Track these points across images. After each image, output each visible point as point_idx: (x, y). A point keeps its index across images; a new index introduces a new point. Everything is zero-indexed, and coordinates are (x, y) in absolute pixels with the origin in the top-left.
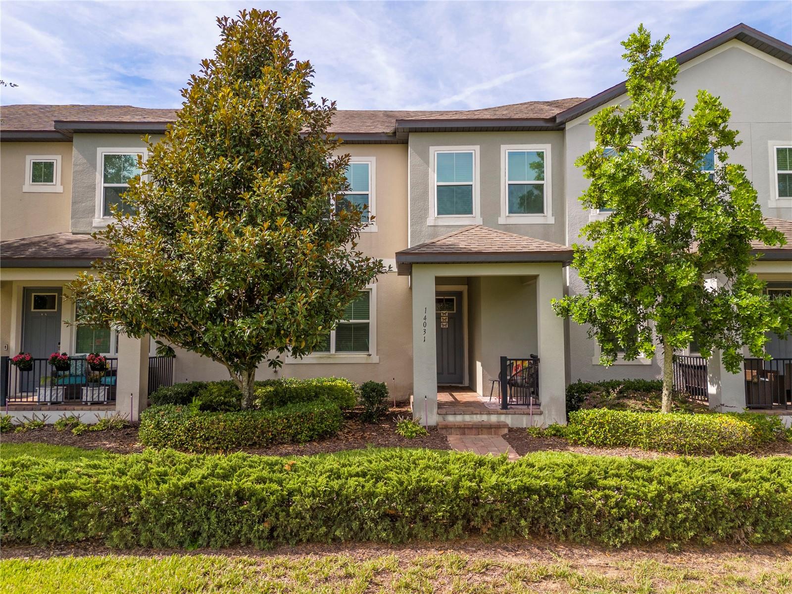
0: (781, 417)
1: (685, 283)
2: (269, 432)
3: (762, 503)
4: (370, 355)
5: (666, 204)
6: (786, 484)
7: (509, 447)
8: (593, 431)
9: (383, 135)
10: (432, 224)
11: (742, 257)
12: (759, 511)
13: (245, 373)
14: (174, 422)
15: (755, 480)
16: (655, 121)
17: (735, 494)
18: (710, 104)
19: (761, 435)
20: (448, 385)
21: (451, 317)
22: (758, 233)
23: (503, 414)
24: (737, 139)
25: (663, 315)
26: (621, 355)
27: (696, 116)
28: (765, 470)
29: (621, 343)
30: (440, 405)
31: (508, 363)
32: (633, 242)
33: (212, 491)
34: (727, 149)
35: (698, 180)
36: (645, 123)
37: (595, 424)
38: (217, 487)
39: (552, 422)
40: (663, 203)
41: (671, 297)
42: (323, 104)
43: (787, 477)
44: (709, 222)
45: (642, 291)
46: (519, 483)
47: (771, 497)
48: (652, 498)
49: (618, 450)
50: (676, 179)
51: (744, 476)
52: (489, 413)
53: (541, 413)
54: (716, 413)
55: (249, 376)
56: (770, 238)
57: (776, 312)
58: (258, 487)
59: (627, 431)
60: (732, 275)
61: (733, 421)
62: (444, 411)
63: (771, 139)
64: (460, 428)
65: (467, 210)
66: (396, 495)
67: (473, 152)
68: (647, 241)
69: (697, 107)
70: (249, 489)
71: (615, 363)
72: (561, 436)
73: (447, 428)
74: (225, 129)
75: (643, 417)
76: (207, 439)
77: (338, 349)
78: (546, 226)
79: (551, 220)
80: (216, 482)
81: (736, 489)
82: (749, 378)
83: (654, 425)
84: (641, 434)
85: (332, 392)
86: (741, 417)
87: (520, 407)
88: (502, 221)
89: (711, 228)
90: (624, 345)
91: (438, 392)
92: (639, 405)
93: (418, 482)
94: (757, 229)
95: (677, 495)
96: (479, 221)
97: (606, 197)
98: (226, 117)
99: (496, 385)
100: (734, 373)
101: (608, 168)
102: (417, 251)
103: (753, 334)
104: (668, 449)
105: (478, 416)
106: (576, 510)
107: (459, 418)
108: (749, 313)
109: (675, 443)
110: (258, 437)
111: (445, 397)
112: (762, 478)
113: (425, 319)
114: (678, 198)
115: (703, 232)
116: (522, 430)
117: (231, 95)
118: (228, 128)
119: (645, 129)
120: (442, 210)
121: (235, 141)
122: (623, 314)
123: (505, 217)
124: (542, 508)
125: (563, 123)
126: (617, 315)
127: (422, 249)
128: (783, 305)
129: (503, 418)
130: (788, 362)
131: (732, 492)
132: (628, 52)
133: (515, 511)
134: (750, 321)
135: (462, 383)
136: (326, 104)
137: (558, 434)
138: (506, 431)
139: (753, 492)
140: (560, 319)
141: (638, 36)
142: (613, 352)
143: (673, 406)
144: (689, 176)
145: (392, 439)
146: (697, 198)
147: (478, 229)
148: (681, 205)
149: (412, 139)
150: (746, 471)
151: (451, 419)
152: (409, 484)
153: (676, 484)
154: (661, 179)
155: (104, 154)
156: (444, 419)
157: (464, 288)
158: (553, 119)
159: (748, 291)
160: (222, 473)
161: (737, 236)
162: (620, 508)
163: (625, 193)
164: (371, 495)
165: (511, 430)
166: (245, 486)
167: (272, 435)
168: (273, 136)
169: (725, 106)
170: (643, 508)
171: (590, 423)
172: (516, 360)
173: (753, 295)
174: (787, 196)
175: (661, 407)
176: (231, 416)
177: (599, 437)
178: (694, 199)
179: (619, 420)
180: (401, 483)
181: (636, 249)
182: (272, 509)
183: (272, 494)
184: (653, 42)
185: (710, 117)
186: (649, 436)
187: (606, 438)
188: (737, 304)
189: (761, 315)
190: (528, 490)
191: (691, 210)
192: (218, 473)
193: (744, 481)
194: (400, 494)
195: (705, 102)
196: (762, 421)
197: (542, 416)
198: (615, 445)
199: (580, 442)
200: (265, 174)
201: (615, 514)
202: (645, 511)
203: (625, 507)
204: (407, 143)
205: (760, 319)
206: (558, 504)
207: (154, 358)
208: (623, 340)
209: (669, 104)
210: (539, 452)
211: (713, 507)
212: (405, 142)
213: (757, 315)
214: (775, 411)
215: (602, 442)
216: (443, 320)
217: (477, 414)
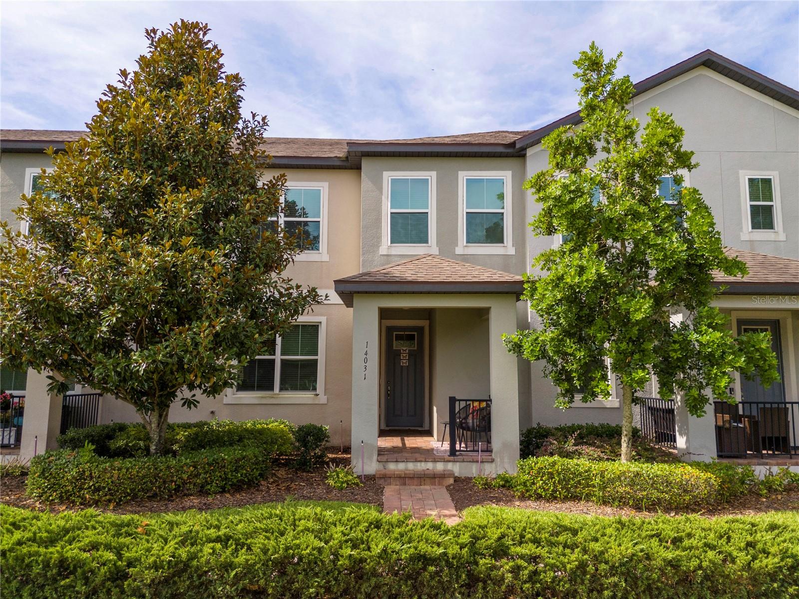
0: (753, 468)
1: (639, 316)
2: (172, 481)
3: (707, 577)
4: (317, 395)
5: (618, 229)
6: (735, 553)
7: (449, 500)
8: (541, 482)
9: (336, 159)
10: (385, 253)
11: (702, 288)
12: (702, 588)
13: (156, 413)
14: (61, 469)
15: (697, 548)
16: (608, 143)
17: (672, 566)
18: (662, 121)
19: (728, 488)
20: (407, 428)
21: (411, 354)
22: (719, 262)
23: (450, 461)
24: (693, 161)
25: (618, 351)
26: (578, 397)
27: (646, 135)
28: (712, 535)
29: (577, 383)
30: (381, 452)
32: (582, 270)
33: (27, 561)
34: (682, 172)
35: (653, 205)
36: (599, 145)
37: (544, 474)
38: (34, 556)
39: (501, 472)
40: (614, 227)
41: (626, 331)
42: (253, 118)
43: (736, 544)
44: (663, 249)
45: (595, 325)
46: (412, 551)
47: (716, 569)
48: (571, 569)
49: (569, 504)
50: (629, 202)
51: (686, 543)
52: (435, 461)
53: (492, 461)
54: (680, 462)
55: (160, 416)
56: (731, 267)
57: (741, 350)
58: (86, 555)
59: (579, 482)
60: (694, 308)
61: (695, 472)
62: (384, 458)
63: (742, 169)
64: (400, 477)
65: (422, 238)
66: (258, 565)
67: (429, 178)
68: (596, 269)
69: (648, 126)
70: (73, 558)
71: (573, 405)
72: (510, 487)
73: (386, 477)
74: (135, 141)
75: (596, 467)
76: (98, 490)
77: (283, 388)
78: (506, 257)
79: (511, 251)
80: (34, 548)
81: (673, 558)
82: (720, 423)
83: (607, 475)
84: (594, 486)
85: (260, 436)
86: (706, 467)
87: (471, 454)
88: (459, 250)
89: (665, 256)
90: (580, 385)
91: (380, 436)
92: (597, 453)
93: (287, 549)
94: (717, 258)
95: (603, 566)
96: (435, 250)
97: (555, 222)
98: (136, 128)
99: (448, 426)
100: (698, 417)
101: (554, 190)
102: (357, 280)
103: (716, 374)
104: (624, 503)
105: (423, 464)
106: (481, 584)
107: (401, 466)
108: (710, 350)
109: (631, 497)
110: (160, 487)
111: (393, 442)
112: (706, 545)
113: (366, 354)
114: (630, 222)
115: (657, 260)
116: (468, 480)
117: (147, 105)
118: (138, 139)
119: (599, 150)
120: (396, 238)
121: (147, 154)
122: (576, 350)
123: (462, 247)
124: (439, 582)
125: (524, 149)
126: (569, 351)
127: (364, 277)
128: (749, 342)
129: (450, 466)
130: (761, 406)
131: (669, 563)
132: (581, 72)
133: (407, 586)
134: (712, 360)
135: (422, 426)
136: (256, 118)
137: (507, 484)
138: (451, 481)
139: (694, 563)
140: (513, 357)
141: (590, 53)
142: (570, 393)
143: (634, 453)
144: (644, 201)
145: (320, 490)
146: (650, 223)
147: (430, 258)
148: (634, 230)
149: (366, 164)
150: (690, 536)
151: (392, 466)
152: (275, 552)
153: (602, 553)
154: (614, 203)
155: (33, 175)
156: (384, 466)
157: (424, 323)
158: (513, 145)
159: (709, 326)
160: (47, 537)
161: (697, 265)
162: (534, 583)
163: (573, 216)
164: (228, 566)
165: (457, 480)
166: (69, 554)
167: (175, 485)
168: (192, 150)
169: (678, 124)
170: (562, 583)
171: (539, 473)
172: (473, 401)
173: (714, 331)
174: (760, 228)
175: (620, 455)
176: (128, 463)
177: (548, 490)
178: (647, 224)
179: (570, 470)
180: (265, 551)
181: (584, 278)
182: (103, 583)
183: (104, 564)
184: (606, 61)
185: (661, 137)
186: (603, 488)
187: (554, 491)
188: (697, 341)
189: (724, 353)
190: (425, 559)
191: (644, 237)
192: (41, 537)
193: (685, 549)
194: (263, 565)
195: (658, 120)
196: (730, 473)
197: (493, 465)
198: (565, 499)
199: (527, 495)
200: (175, 190)
201: (528, 590)
202: (563, 586)
203: (540, 582)
204: (360, 168)
205: (722, 357)
206: (459, 577)
207: (79, 395)
208: (578, 380)
209: (621, 123)
210: (478, 506)
211: (645, 582)
212: (358, 168)
213: (718, 353)
214: (749, 461)
215: (552, 494)
216: (403, 357)
217: (421, 461)
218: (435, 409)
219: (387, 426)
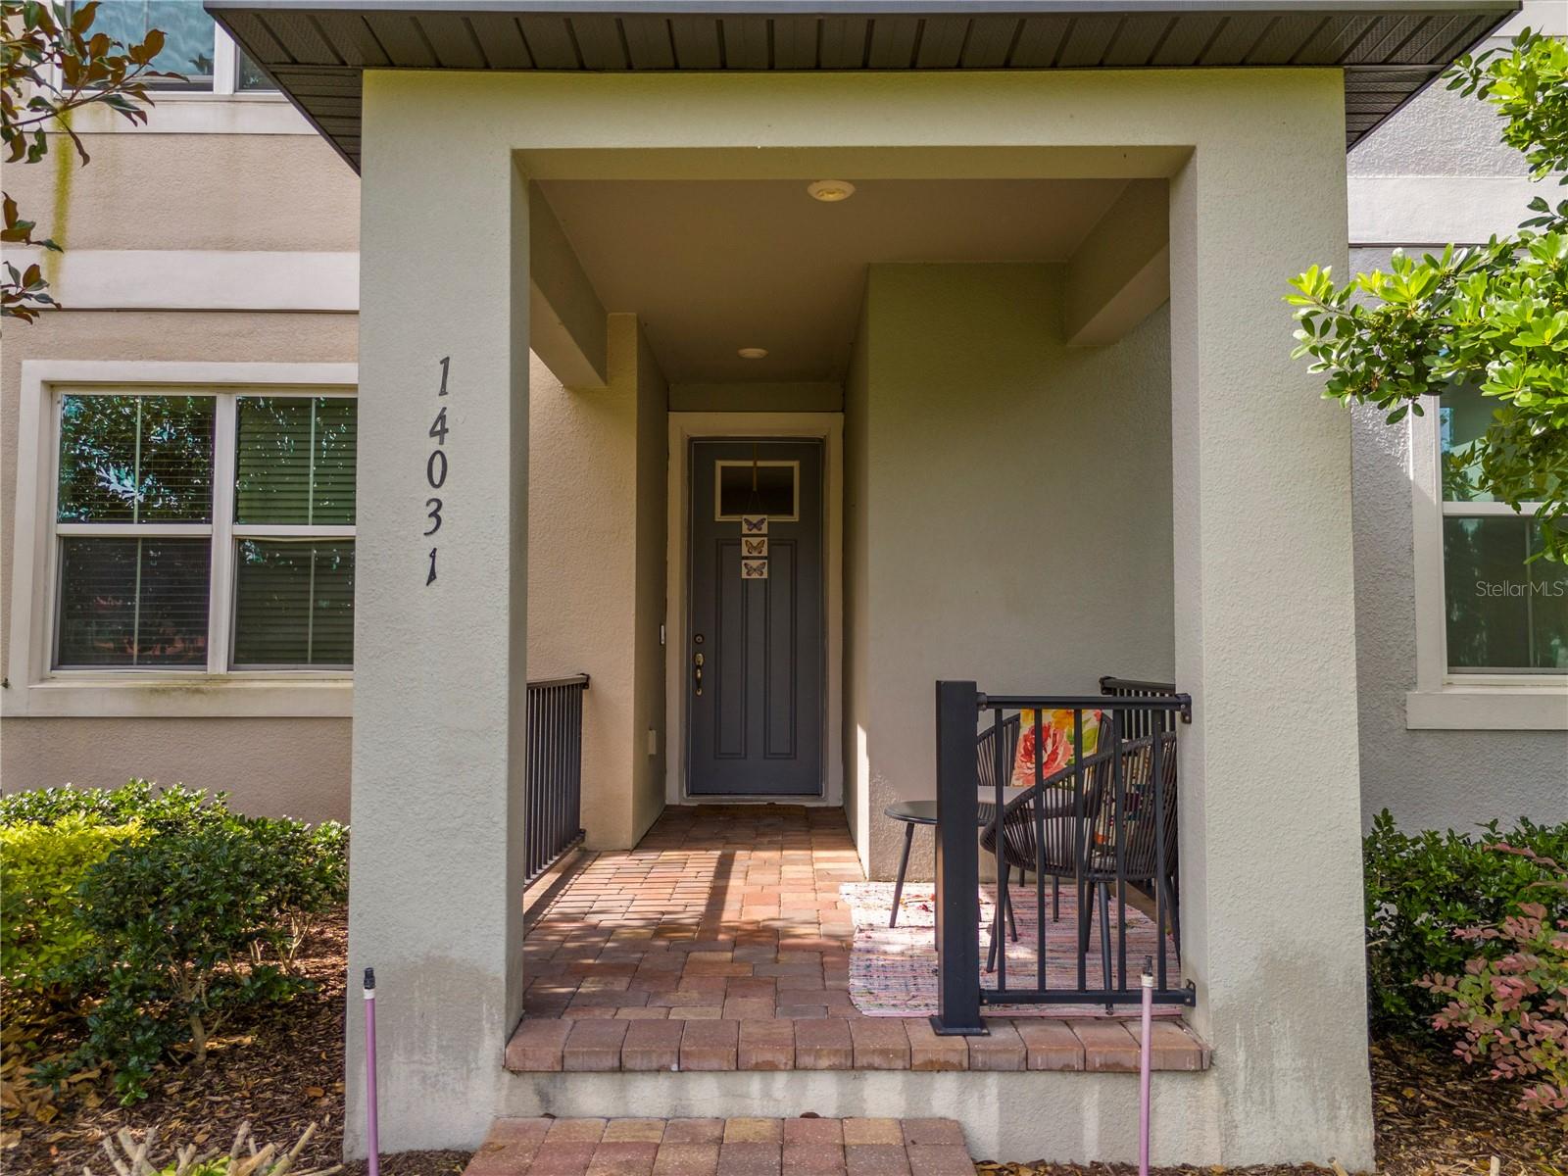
21: (778, 538)
23: (943, 1067)
31: (986, 720)
52: (852, 1063)
53: (1203, 1064)
77: (248, 651)
87: (1059, 1013)
99: (925, 833)
105: (780, 1082)
107: (648, 1098)
113: (439, 430)
129: (944, 1096)
135: (818, 795)
156: (545, 1098)
172: (1038, 705)
197: (1209, 1089)
216: (751, 547)
217: (768, 1068)
218: (862, 738)
219: (692, 793)
